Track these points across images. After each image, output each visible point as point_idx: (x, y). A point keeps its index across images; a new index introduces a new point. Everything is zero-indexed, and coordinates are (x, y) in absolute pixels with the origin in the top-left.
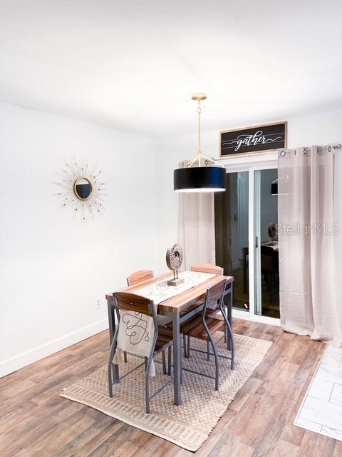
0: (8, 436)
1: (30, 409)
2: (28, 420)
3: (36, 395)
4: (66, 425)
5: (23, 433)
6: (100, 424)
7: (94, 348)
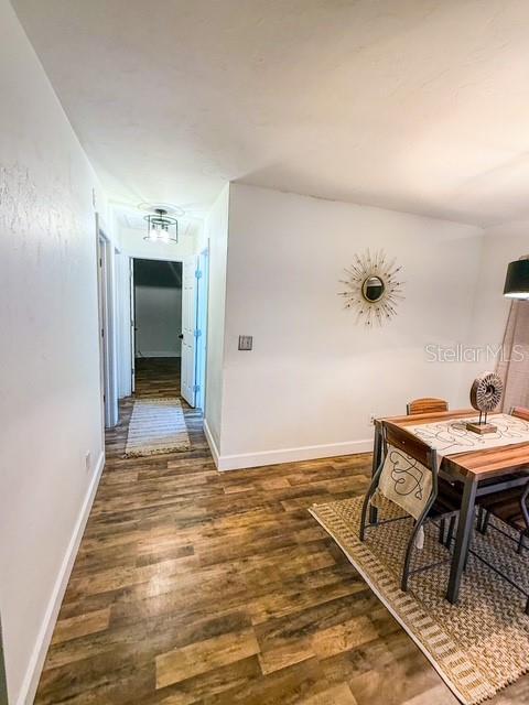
0: (250, 531)
1: (278, 512)
2: (272, 523)
3: (287, 498)
4: (303, 549)
5: (263, 536)
6: (339, 570)
7: (358, 468)
